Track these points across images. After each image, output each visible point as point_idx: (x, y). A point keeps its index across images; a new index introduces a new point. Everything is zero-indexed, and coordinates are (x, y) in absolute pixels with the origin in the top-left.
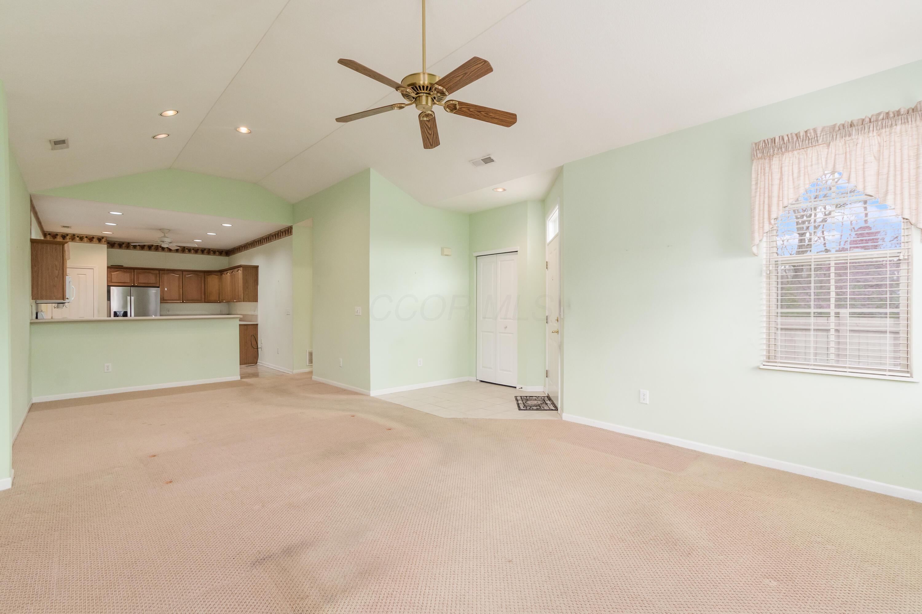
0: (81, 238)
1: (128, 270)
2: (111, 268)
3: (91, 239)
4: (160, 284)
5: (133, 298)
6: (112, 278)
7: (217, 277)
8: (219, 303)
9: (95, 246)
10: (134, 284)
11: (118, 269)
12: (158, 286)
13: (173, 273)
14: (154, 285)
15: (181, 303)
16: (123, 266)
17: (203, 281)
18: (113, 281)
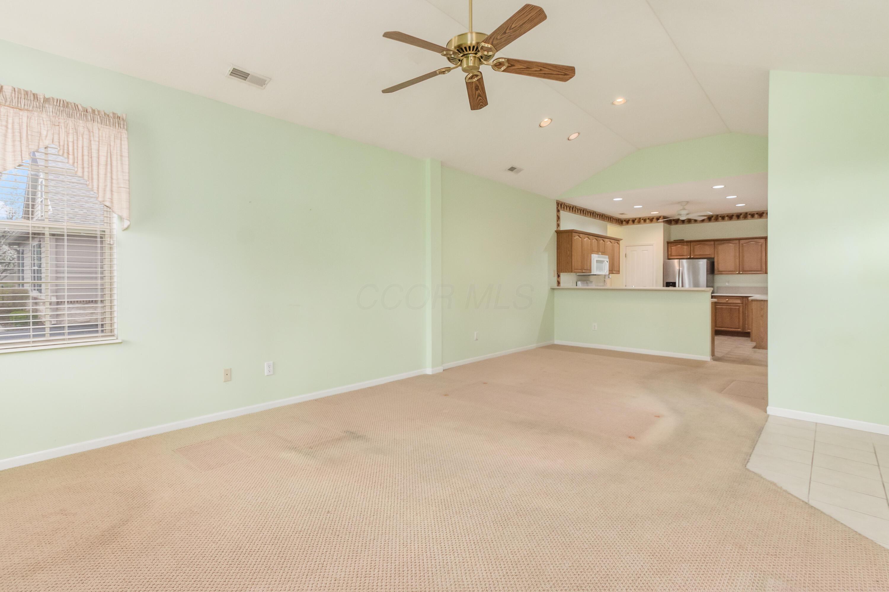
0: (645, 220)
4: (715, 255)
10: (690, 256)
12: (713, 257)
13: (729, 243)
14: (709, 256)
15: (737, 274)
16: (683, 240)
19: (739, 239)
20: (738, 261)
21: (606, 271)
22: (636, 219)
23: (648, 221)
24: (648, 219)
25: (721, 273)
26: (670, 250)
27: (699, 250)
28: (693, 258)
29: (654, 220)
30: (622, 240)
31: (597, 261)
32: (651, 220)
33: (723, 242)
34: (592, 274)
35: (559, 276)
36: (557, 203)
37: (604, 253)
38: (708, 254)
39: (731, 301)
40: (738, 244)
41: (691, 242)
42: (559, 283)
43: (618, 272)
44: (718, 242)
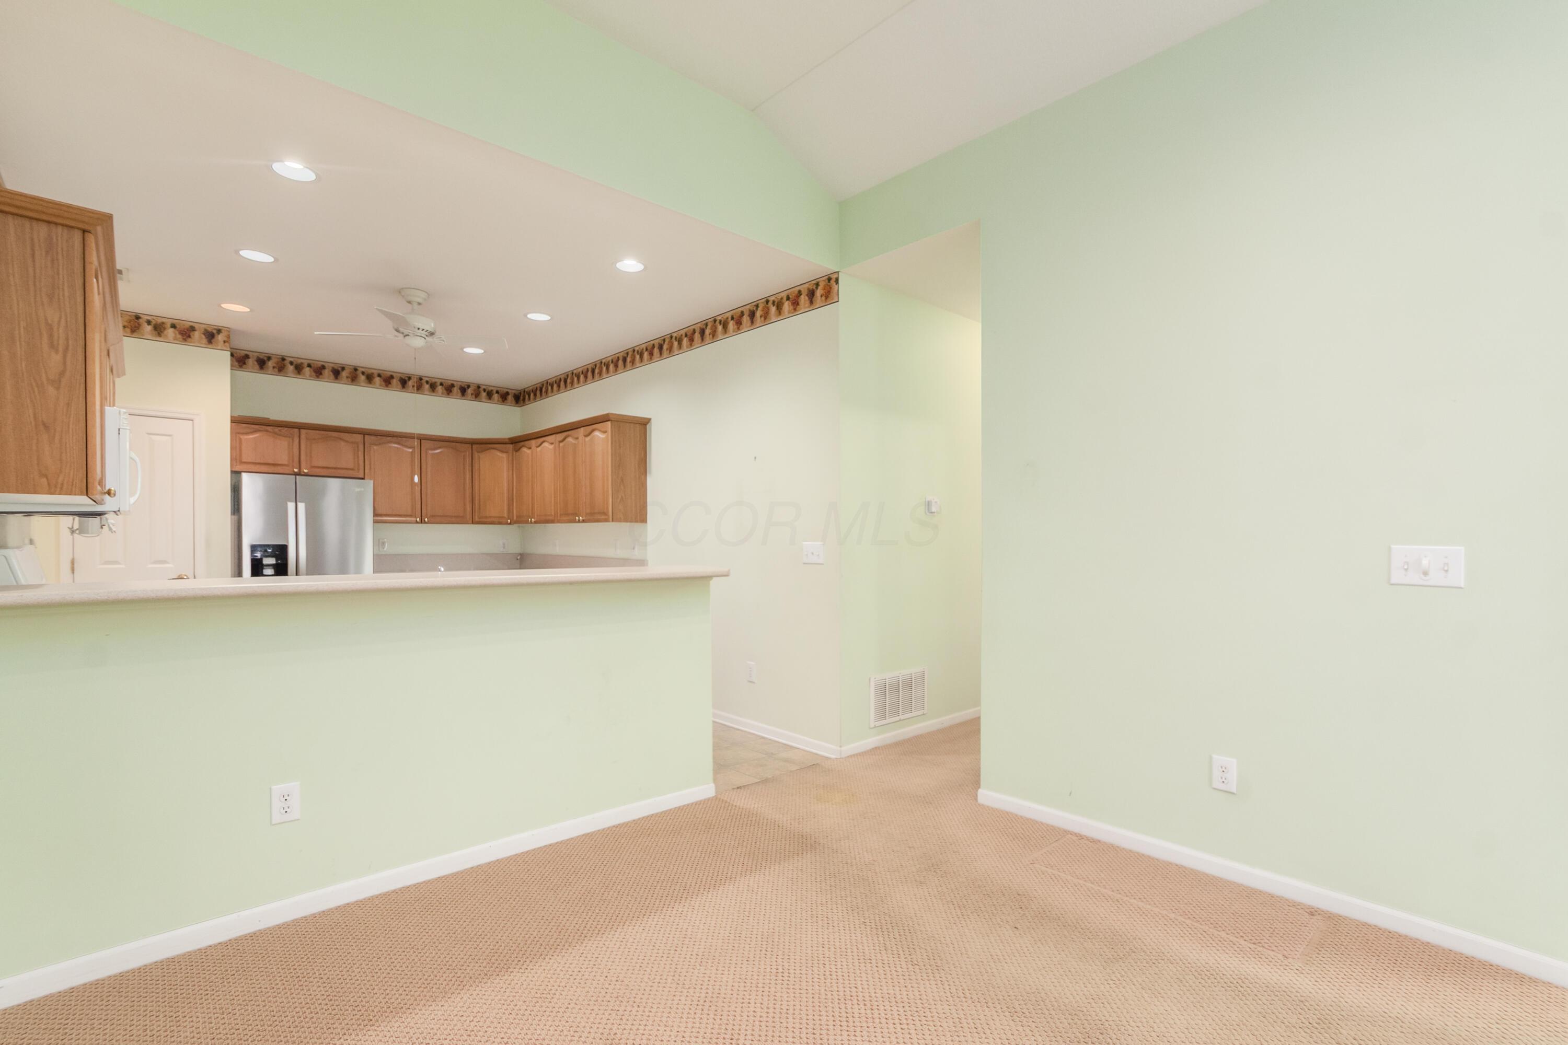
0: (159, 329)
1: (285, 430)
2: (242, 424)
3: (186, 333)
4: (367, 471)
5: (301, 506)
6: (240, 450)
7: (504, 455)
8: (510, 524)
9: (196, 352)
10: (300, 469)
11: (257, 427)
12: (362, 476)
13: (398, 443)
14: (351, 473)
15: (417, 522)
17: (468, 468)
18: (244, 460)
19: (420, 438)
20: (417, 488)
23: (171, 332)
24: (173, 326)
26: (234, 443)
27: (324, 452)
32: (184, 332)
38: (348, 466)
40: (418, 451)
41: (299, 427)
44: (373, 438)
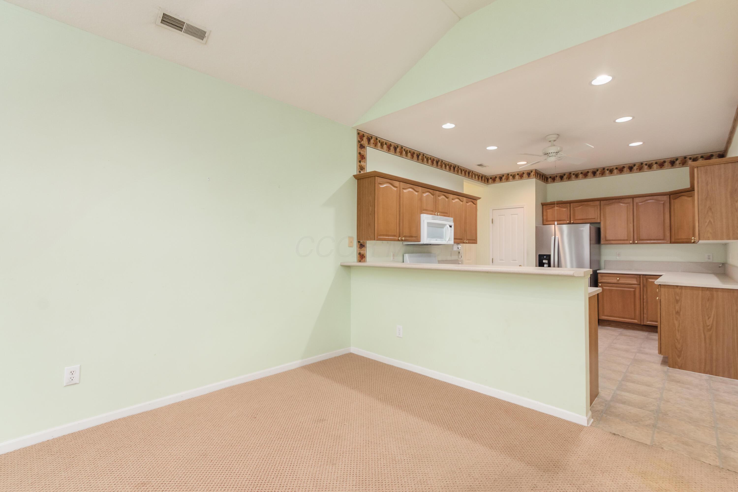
19: (633, 197)
20: (631, 225)
21: (447, 239)
22: (503, 176)
23: (517, 177)
24: (518, 174)
25: (609, 242)
26: (545, 213)
27: (579, 213)
28: (573, 223)
29: (525, 175)
30: (480, 198)
31: (428, 223)
32: (521, 175)
33: (611, 201)
34: (421, 243)
35: (362, 246)
36: (359, 134)
37: (445, 214)
38: (593, 217)
39: (622, 281)
40: (632, 204)
41: (570, 202)
42: (362, 257)
43: (474, 240)
44: (605, 202)
